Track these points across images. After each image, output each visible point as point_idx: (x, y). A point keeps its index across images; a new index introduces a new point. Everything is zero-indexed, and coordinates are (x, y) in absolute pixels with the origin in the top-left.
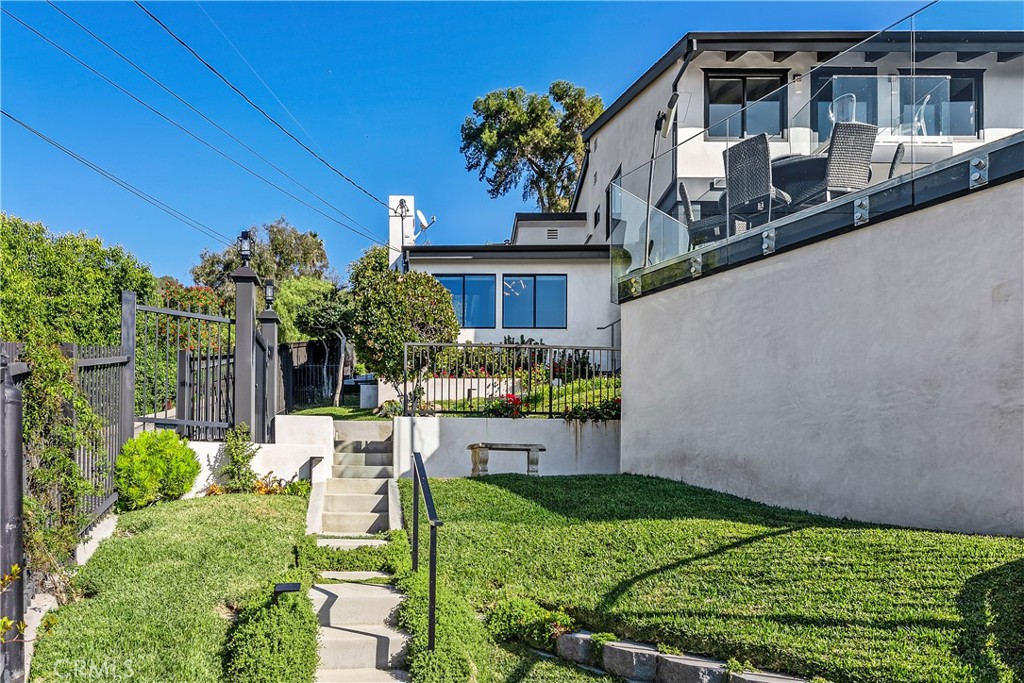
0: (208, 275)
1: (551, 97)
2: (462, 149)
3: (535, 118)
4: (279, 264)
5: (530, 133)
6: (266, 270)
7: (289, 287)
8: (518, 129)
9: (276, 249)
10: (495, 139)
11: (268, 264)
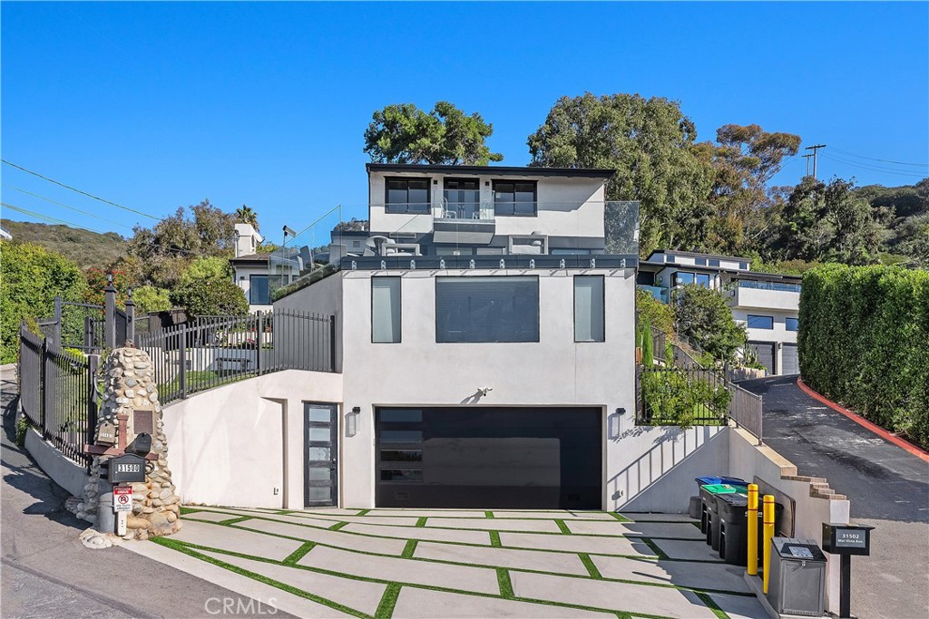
0: (140, 247)
1: (437, 113)
2: (365, 150)
3: (422, 130)
4: (204, 239)
5: (418, 141)
6: (192, 244)
7: (198, 266)
8: (407, 138)
9: (201, 227)
10: (389, 145)
11: (192, 239)
